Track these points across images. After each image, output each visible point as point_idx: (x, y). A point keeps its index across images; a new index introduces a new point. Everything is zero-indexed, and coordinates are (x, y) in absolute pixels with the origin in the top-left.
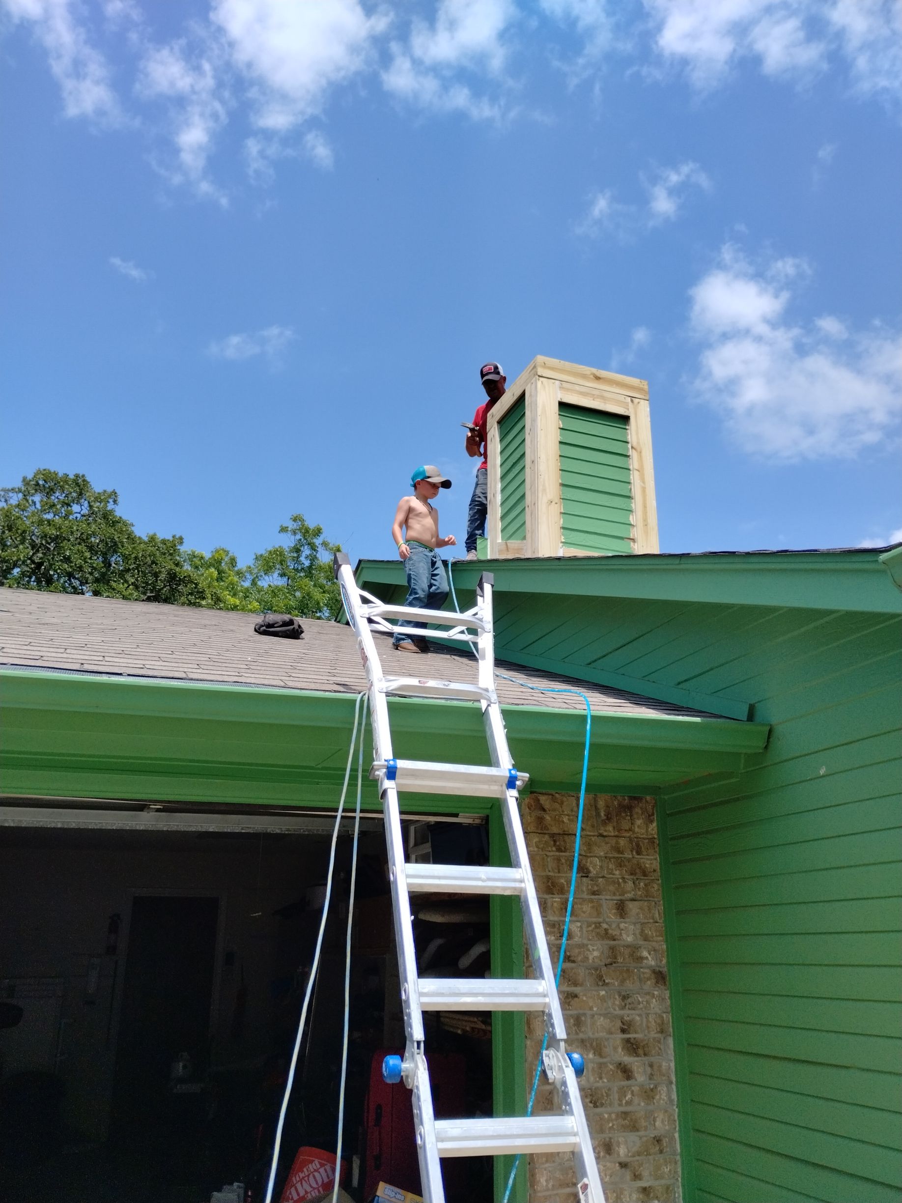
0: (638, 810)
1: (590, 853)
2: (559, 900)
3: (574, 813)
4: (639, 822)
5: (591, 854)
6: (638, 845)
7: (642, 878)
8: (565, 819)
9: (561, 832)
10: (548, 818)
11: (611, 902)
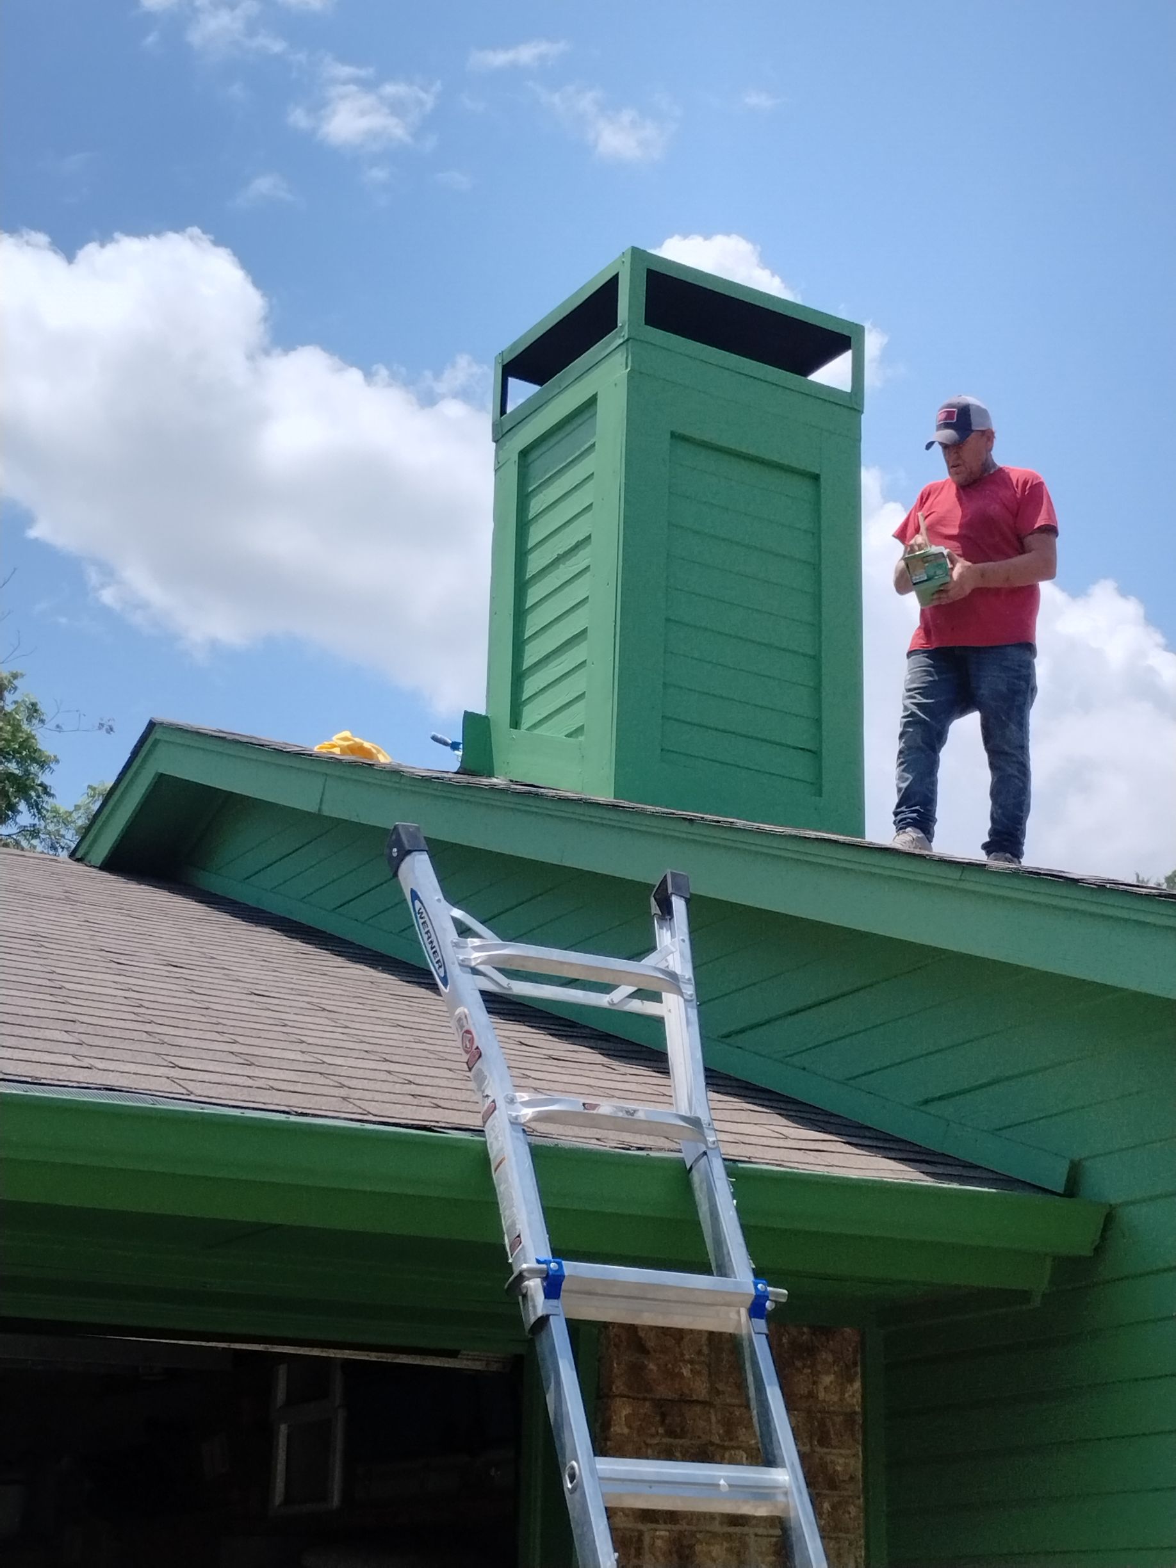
0: (826, 1356)
1: (731, 1440)
2: (667, 1534)
3: (702, 1358)
4: (827, 1379)
5: (733, 1443)
6: (822, 1424)
7: (827, 1492)
8: (686, 1372)
9: (676, 1397)
10: (652, 1366)
11: (765, 1541)
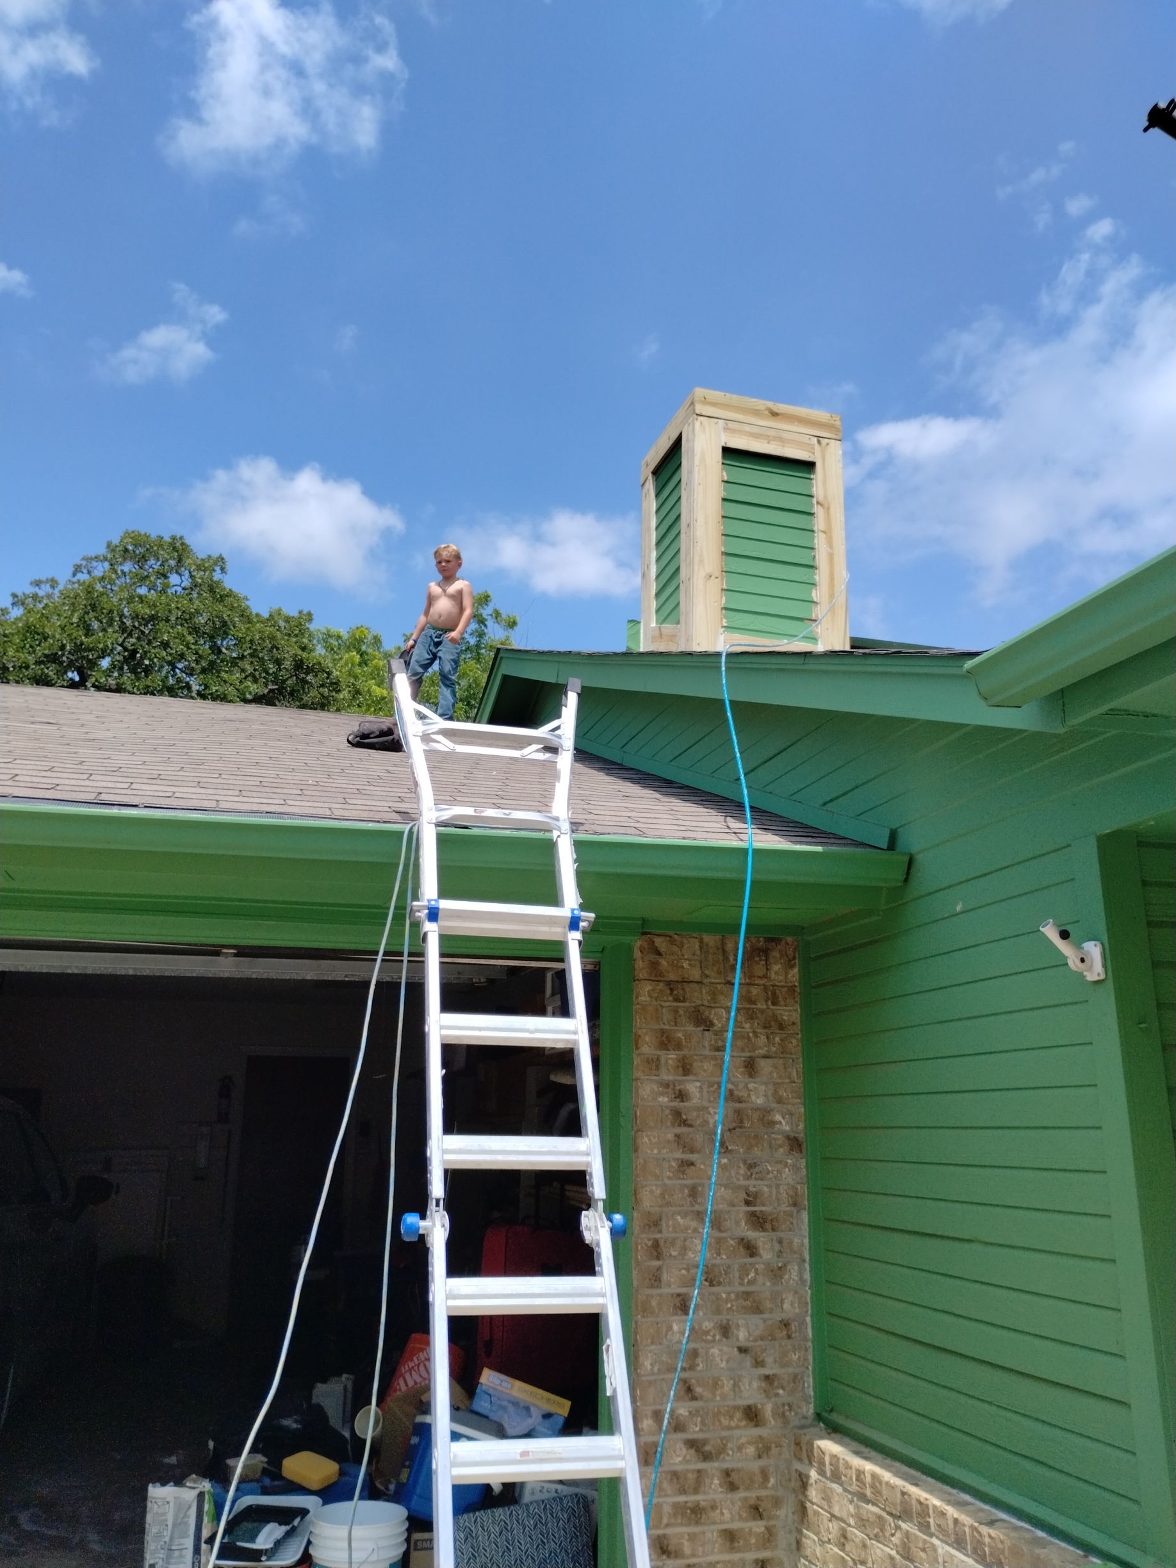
0: (775, 954)
1: (715, 1003)
2: (675, 1056)
3: (696, 957)
4: (776, 967)
5: (717, 1005)
6: (774, 994)
7: (778, 1031)
8: (686, 965)
9: (680, 979)
10: (664, 963)
11: (739, 1059)
